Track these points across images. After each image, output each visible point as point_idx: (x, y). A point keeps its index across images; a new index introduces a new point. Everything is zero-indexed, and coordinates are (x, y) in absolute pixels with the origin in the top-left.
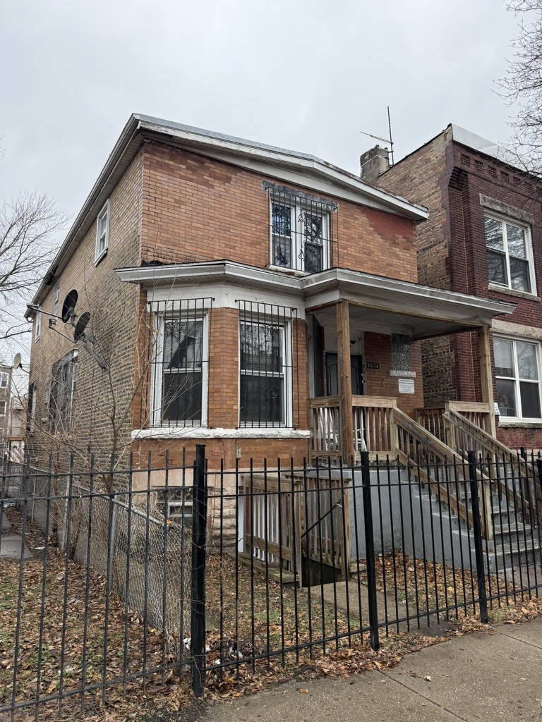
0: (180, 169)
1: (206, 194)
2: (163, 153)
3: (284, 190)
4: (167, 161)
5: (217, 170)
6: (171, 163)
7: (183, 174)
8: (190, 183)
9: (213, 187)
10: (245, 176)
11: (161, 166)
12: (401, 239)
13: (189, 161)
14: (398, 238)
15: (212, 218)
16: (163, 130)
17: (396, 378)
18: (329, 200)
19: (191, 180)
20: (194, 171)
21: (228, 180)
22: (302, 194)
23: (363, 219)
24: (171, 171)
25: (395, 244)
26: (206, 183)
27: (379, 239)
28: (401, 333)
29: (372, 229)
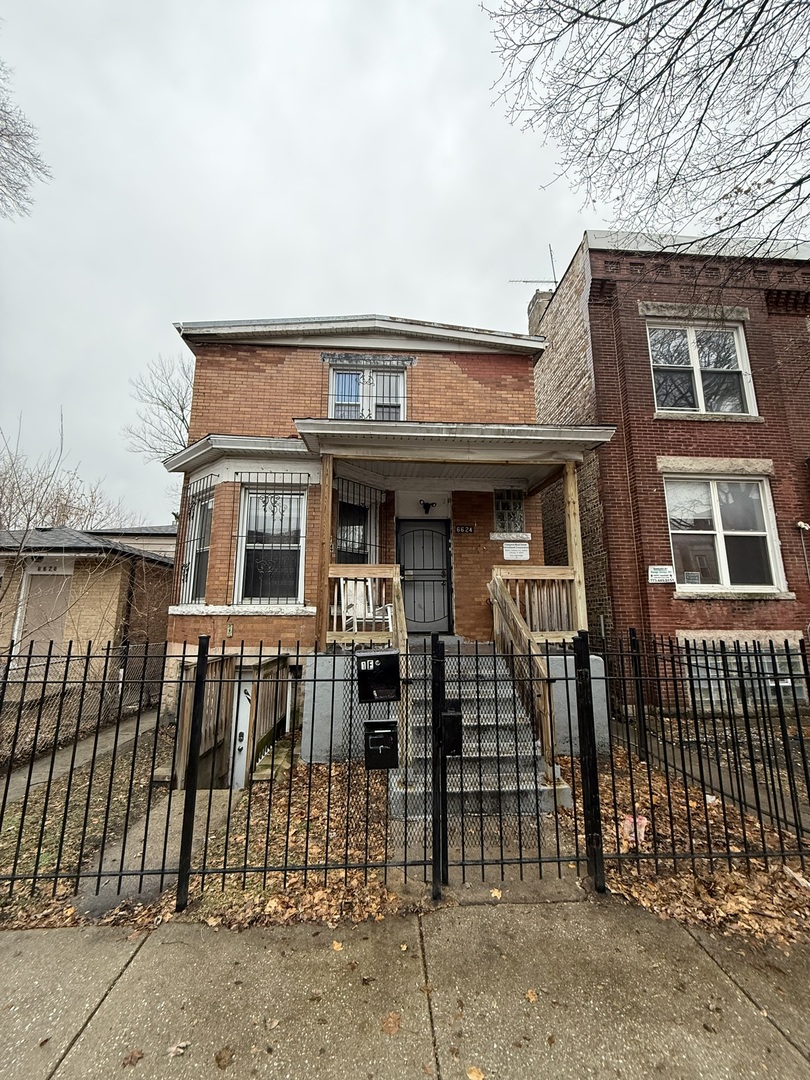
0: (230, 362)
1: (257, 380)
2: (214, 352)
3: (347, 357)
4: (217, 359)
5: (269, 354)
6: (222, 359)
7: (233, 366)
8: (241, 373)
9: (264, 371)
10: (300, 352)
11: (210, 363)
12: (509, 379)
13: (240, 353)
14: (505, 380)
15: (261, 400)
16: (204, 331)
17: (501, 543)
18: (405, 356)
19: (241, 370)
20: (244, 361)
21: (281, 361)
22: (369, 356)
23: (453, 367)
24: (220, 365)
25: (500, 386)
26: (258, 370)
27: (477, 385)
28: (509, 488)
29: (466, 376)
